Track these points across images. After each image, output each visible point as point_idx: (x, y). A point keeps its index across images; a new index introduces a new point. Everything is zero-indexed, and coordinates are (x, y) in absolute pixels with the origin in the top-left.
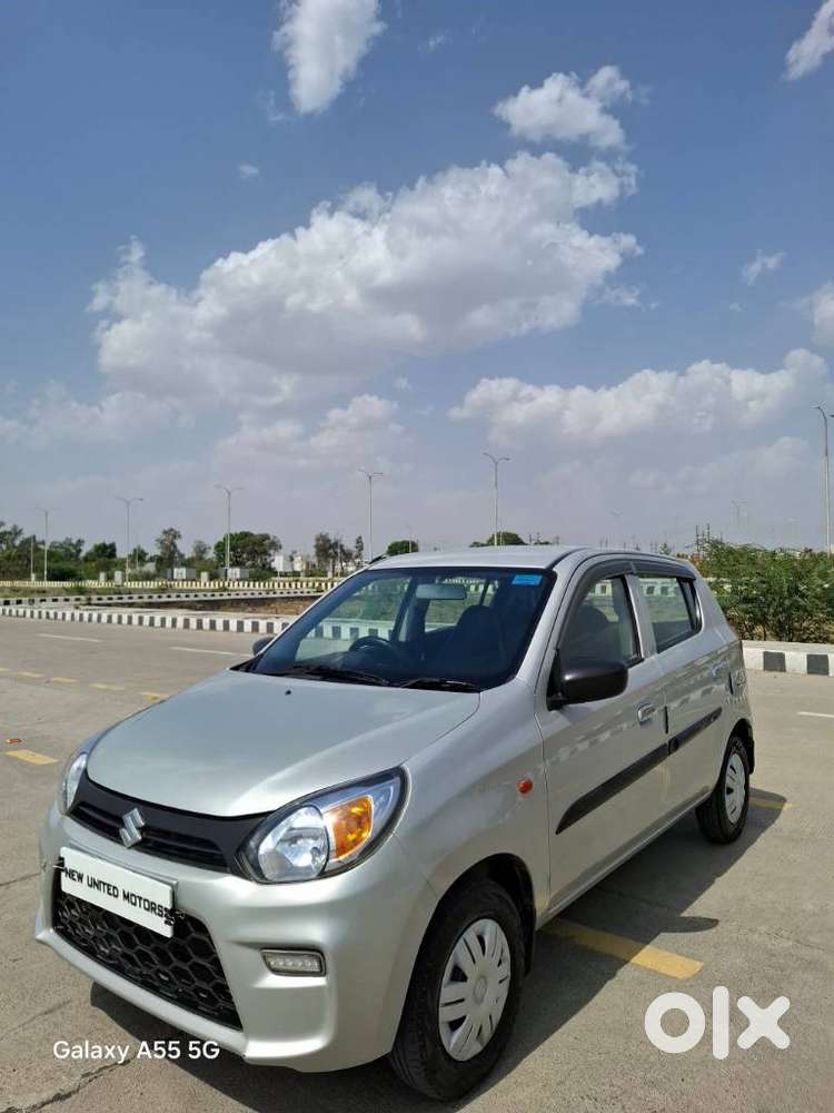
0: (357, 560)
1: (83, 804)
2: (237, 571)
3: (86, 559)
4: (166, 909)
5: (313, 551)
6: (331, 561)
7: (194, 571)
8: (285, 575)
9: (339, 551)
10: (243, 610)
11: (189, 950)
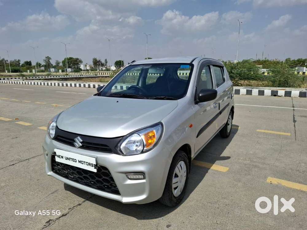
0: (105, 66)
1: (58, 136)
2: (70, 69)
3: (22, 66)
4: (94, 165)
5: (92, 64)
6: (98, 67)
7: (57, 69)
8: (84, 70)
9: (100, 63)
10: (74, 81)
11: (102, 175)
